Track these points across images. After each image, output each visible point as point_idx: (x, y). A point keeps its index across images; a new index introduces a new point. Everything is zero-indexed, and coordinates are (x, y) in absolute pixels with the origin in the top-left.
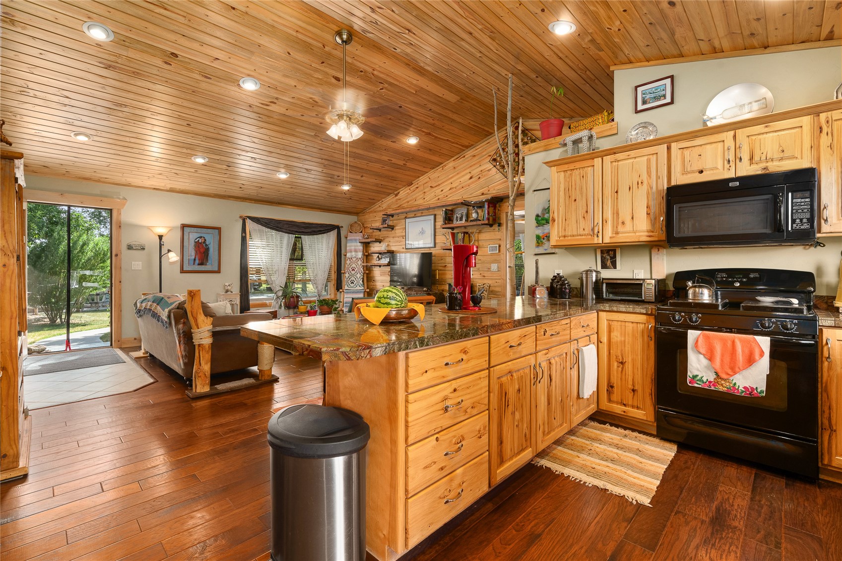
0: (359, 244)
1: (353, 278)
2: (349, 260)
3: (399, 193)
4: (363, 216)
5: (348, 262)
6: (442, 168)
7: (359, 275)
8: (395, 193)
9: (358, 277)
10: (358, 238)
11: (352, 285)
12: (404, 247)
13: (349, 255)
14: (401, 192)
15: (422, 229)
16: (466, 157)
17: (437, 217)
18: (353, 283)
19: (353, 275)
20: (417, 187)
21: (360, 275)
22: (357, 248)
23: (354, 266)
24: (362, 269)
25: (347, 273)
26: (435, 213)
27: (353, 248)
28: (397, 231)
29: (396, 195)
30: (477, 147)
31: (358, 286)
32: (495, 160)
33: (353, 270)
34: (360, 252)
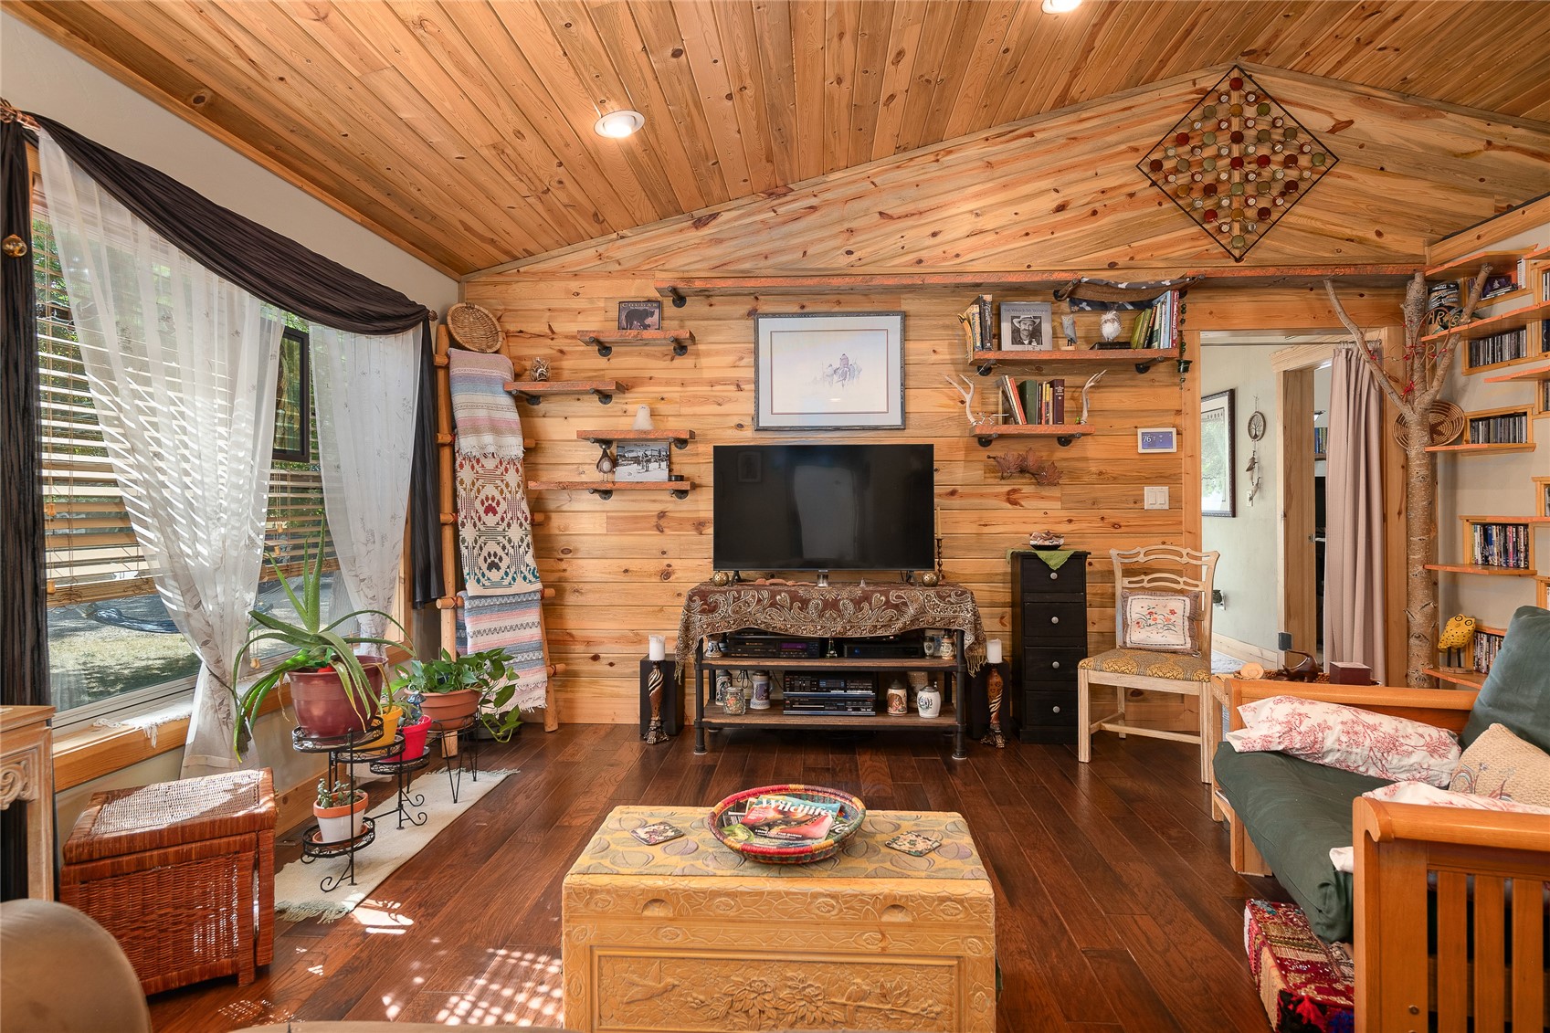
0: (506, 401)
1: (492, 547)
2: (467, 467)
3: (714, 216)
4: (496, 284)
5: (465, 474)
6: (932, 158)
7: (516, 533)
8: (697, 214)
9: (516, 540)
10: (496, 373)
11: (495, 575)
12: (747, 421)
13: (466, 444)
14: (725, 216)
15: (845, 359)
17: (911, 322)
18: (498, 568)
19: (491, 533)
20: (813, 208)
21: (521, 533)
22: (497, 415)
23: (490, 490)
24: (524, 506)
25: (469, 525)
26: (904, 307)
27: (482, 413)
28: (704, 361)
29: (699, 223)
30: (1084, 115)
31: (519, 579)
32: (1156, 166)
33: (490, 510)
34: (513, 433)
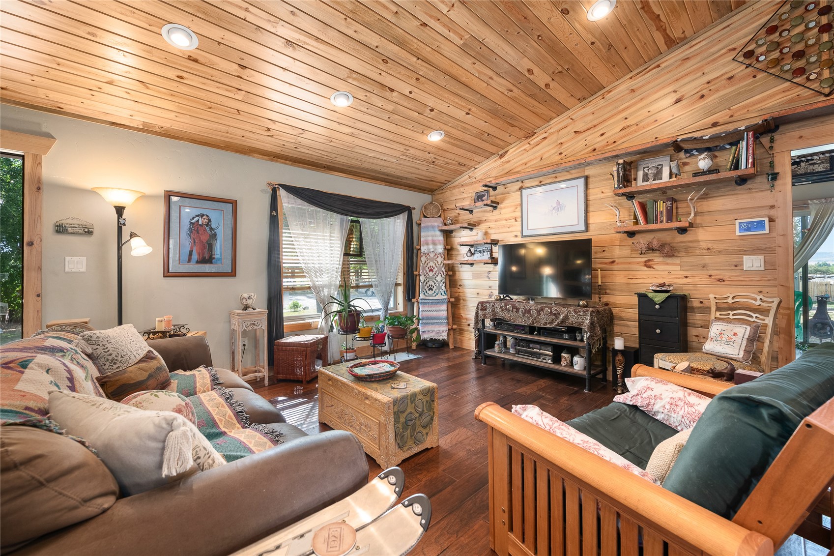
0: (438, 233)
1: (431, 283)
2: (424, 256)
3: (506, 152)
4: (441, 193)
5: (423, 259)
6: (601, 97)
7: (439, 278)
8: (500, 153)
9: (439, 281)
10: (436, 224)
11: (430, 292)
12: (519, 234)
13: (424, 249)
14: (511, 151)
15: (558, 202)
16: (663, 66)
17: (590, 180)
18: (432, 290)
19: (431, 278)
20: (545, 138)
21: (441, 278)
22: (435, 238)
23: (431, 264)
24: (443, 269)
25: (423, 275)
26: (587, 173)
27: (430, 238)
28: (503, 211)
29: (502, 156)
31: (439, 294)
32: (749, 54)
33: (431, 270)
34: (440, 244)
